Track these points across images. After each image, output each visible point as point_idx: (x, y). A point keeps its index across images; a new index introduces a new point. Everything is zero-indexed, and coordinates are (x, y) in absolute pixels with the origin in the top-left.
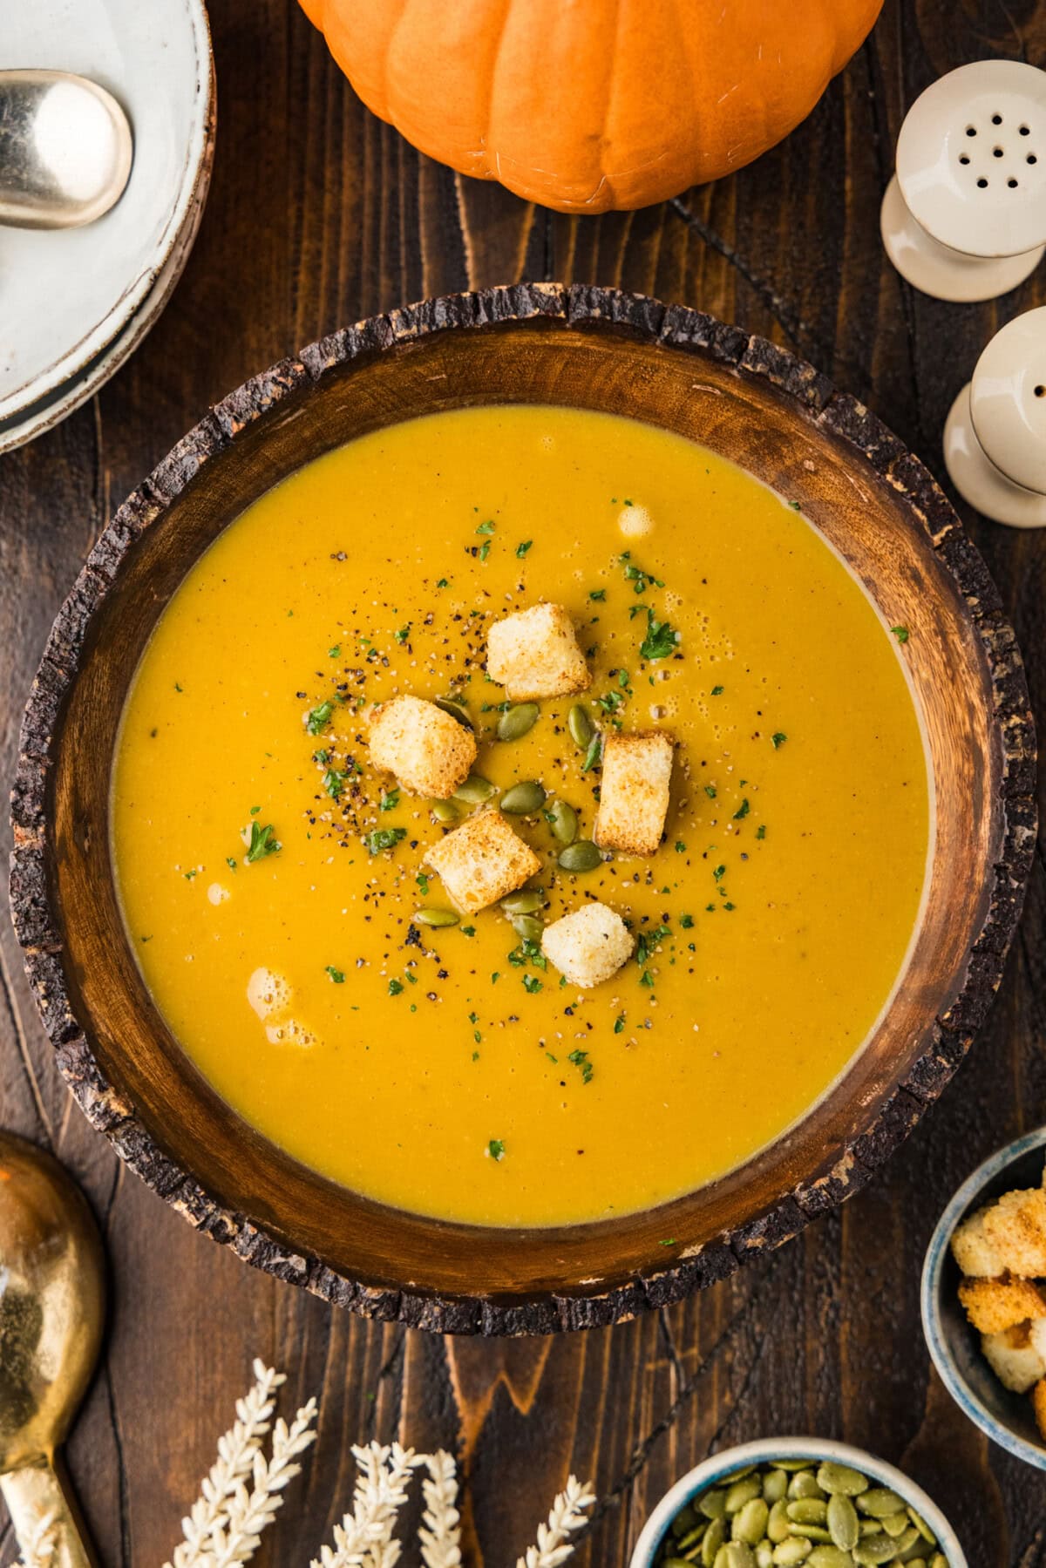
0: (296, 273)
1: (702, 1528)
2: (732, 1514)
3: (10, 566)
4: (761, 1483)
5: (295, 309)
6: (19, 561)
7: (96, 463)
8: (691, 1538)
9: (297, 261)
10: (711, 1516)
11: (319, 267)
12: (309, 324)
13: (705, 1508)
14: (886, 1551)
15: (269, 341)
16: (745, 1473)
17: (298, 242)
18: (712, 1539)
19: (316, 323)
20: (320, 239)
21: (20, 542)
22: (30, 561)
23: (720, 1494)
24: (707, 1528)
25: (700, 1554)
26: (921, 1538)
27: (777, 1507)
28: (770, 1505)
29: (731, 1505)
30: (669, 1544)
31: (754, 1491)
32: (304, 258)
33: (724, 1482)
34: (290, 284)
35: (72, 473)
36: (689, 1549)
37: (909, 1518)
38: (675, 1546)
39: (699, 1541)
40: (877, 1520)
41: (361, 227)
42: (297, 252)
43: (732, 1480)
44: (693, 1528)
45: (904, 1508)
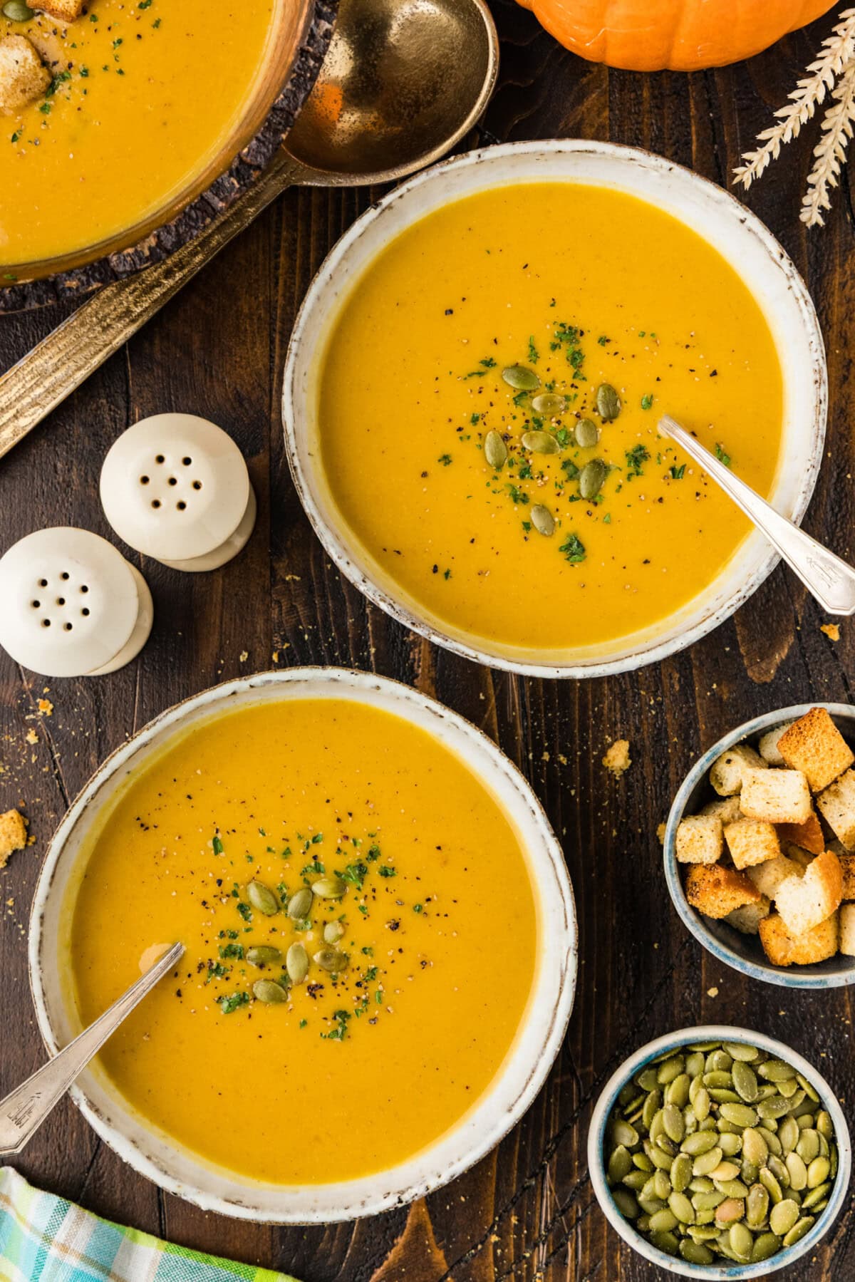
0: (277, 256)
1: (642, 1097)
2: (663, 1086)
3: (64, 481)
4: (684, 1063)
5: (277, 283)
6: (71, 477)
7: (128, 402)
8: (634, 1105)
9: (278, 248)
10: (647, 1089)
11: (295, 251)
12: (288, 294)
13: (642, 1083)
14: (782, 1108)
15: (258, 308)
16: (673, 1053)
17: (278, 233)
18: (650, 1105)
19: (293, 293)
20: (296, 230)
21: (72, 462)
22: (79, 476)
23: (653, 1072)
24: (646, 1097)
25: (641, 1118)
26: (807, 1097)
27: (696, 1080)
28: (691, 1078)
29: (663, 1078)
30: (617, 1111)
31: (679, 1068)
32: (283, 244)
33: (656, 1061)
34: (273, 264)
35: (110, 410)
36: (632, 1114)
37: (799, 1084)
38: (621, 1113)
39: (640, 1107)
40: (773, 1084)
41: (326, 220)
42: (278, 240)
43: (663, 1059)
44: (635, 1098)
45: (794, 1075)
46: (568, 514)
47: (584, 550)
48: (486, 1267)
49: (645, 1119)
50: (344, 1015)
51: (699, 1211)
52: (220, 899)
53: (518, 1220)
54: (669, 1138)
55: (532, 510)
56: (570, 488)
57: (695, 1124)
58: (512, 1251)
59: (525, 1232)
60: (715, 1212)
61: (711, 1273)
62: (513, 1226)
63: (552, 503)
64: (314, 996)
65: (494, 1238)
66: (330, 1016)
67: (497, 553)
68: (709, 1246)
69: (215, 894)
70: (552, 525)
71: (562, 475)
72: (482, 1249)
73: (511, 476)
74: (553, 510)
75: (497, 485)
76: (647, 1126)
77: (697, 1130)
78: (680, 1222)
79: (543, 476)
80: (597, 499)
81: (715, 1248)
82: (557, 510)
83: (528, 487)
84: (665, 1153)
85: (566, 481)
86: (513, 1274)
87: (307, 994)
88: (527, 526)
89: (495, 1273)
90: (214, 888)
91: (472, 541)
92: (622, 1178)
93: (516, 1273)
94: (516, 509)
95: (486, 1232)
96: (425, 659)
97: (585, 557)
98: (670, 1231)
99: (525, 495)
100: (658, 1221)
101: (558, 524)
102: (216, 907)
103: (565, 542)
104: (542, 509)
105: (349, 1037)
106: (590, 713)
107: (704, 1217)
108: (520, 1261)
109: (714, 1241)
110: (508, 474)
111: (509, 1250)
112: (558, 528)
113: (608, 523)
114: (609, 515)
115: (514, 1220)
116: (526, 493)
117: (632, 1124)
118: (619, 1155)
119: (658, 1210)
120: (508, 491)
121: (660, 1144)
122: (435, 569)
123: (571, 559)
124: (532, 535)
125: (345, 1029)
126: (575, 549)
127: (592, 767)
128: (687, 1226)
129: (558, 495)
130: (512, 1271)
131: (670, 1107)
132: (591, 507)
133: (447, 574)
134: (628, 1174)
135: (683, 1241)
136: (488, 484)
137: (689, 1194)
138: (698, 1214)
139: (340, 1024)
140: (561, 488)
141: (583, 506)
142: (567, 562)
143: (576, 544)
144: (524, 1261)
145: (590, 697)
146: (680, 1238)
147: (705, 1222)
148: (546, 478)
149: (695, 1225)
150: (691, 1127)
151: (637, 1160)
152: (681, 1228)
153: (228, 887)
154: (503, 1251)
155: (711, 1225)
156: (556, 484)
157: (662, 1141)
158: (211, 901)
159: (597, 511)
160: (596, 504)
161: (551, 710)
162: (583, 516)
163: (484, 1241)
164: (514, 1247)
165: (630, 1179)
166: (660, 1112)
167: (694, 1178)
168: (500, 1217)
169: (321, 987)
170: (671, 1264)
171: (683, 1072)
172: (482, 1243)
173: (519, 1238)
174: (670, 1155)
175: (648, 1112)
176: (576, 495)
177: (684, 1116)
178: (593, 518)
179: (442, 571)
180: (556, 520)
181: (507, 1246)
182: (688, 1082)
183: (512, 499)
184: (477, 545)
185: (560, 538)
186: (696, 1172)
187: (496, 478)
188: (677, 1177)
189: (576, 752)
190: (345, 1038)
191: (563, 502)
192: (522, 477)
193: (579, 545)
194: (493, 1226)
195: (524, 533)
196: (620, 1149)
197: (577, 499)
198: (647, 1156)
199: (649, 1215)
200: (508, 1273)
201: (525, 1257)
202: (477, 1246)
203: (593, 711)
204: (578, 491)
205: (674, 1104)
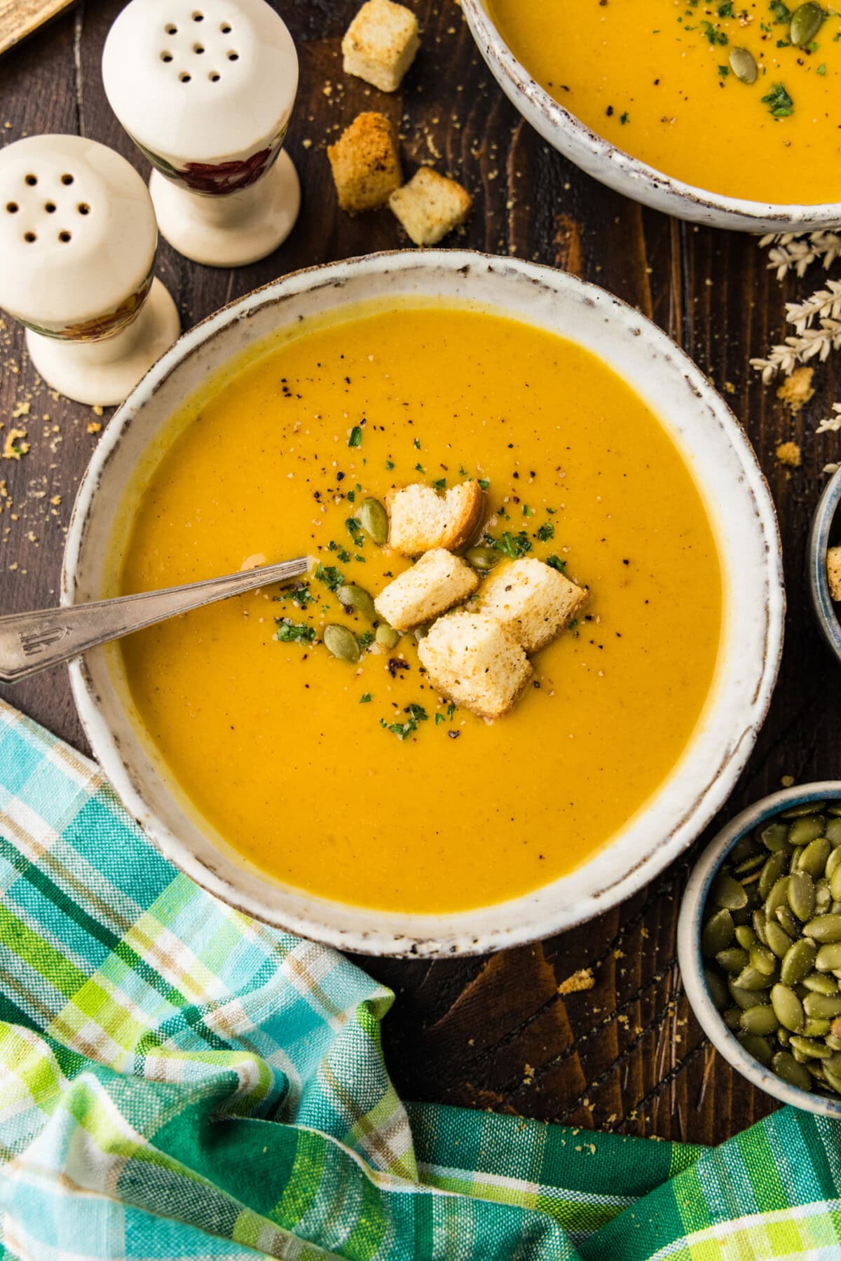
46: (775, 61)
47: (791, 103)
48: (606, 991)
49: (762, 884)
50: (418, 711)
51: (811, 1017)
52: (334, 497)
53: (649, 934)
54: (792, 913)
55: (732, 53)
56: (778, 33)
57: (828, 903)
58: (640, 971)
59: (657, 949)
60: (831, 1024)
61: (816, 1102)
62: (642, 941)
63: (756, 46)
64: (393, 674)
65: (618, 954)
66: (402, 705)
67: (686, 99)
68: (810, 1069)
69: (330, 488)
70: (753, 75)
71: (769, 17)
72: (601, 967)
73: (708, 13)
74: (756, 54)
75: (691, 22)
76: (762, 894)
77: (829, 911)
78: (781, 1026)
79: (746, 16)
80: (811, 46)
81: (818, 1074)
82: (762, 55)
83: (727, 26)
84: (784, 930)
85: (775, 23)
86: (639, 1002)
87: (387, 667)
88: (724, 71)
89: (617, 998)
90: (331, 481)
91: (657, 82)
92: (716, 954)
93: (643, 1000)
94: (712, 49)
95: (607, 946)
96: (573, 264)
97: (792, 112)
98: (764, 1036)
99: (723, 35)
100: (753, 1017)
101: (762, 71)
102: (326, 503)
103: (770, 91)
104: (743, 53)
105: (415, 740)
106: (765, 338)
107: (816, 1027)
108: (649, 986)
109: (817, 1062)
110: (705, 9)
111: (636, 971)
112: (761, 76)
113: (823, 74)
114: (824, 65)
115: (644, 933)
116: (726, 33)
117: (744, 887)
118: (721, 920)
119: (755, 1005)
120: (704, 29)
121: (780, 916)
122: (610, 111)
123: (776, 112)
124: (729, 80)
125: (414, 728)
126: (780, 102)
127: (763, 400)
128: (791, 1034)
129: (764, 38)
130: (638, 998)
131: (801, 873)
132: (802, 55)
133: (624, 119)
134: (724, 949)
135: (780, 1053)
136: (680, 20)
137: (800, 992)
138: (809, 1021)
139: (410, 721)
140: (767, 30)
141: (792, 54)
142: (771, 115)
143: (782, 96)
144: (654, 986)
145: (765, 320)
146: (776, 1047)
147: (815, 1034)
148: (750, 18)
149: (802, 1036)
150: (822, 906)
151: (740, 933)
152: (781, 1035)
153: (347, 486)
154: (628, 970)
155: (820, 1040)
156: (762, 26)
157: (783, 914)
158: (326, 496)
159: (809, 61)
160: (808, 52)
161: (718, 332)
162: (792, 64)
163: (605, 958)
164: (642, 968)
165: (725, 956)
166: (783, 880)
167: (813, 970)
168: (626, 927)
169: (407, 667)
170: (765, 1077)
171: (822, 836)
172: (602, 960)
173: (649, 957)
174: (789, 935)
175: (768, 876)
176: (785, 40)
177: (816, 891)
178: (805, 67)
179: (618, 112)
180: (760, 66)
181: (634, 965)
182: (827, 850)
183: (707, 38)
184: (662, 88)
185: (764, 87)
186: (820, 964)
187: (689, 13)
188: (792, 964)
189: (746, 380)
190: (410, 739)
191: (770, 48)
192: (722, 13)
193: (786, 96)
194: (617, 939)
195: (720, 79)
196: (724, 913)
197: (786, 45)
198: (755, 932)
199: (741, 1010)
200: (634, 1000)
201: (655, 981)
202: (596, 962)
203: (768, 335)
204: (789, 37)
205: (806, 870)
